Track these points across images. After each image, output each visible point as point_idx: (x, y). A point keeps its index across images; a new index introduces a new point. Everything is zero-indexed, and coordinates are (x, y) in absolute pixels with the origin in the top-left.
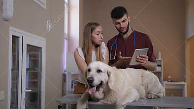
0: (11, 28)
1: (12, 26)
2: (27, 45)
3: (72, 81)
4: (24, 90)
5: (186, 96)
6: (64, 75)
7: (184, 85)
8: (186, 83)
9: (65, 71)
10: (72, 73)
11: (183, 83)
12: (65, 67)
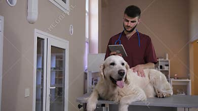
0: (36, 30)
1: (37, 29)
2: (52, 46)
3: (93, 79)
4: (49, 87)
5: (191, 94)
6: (86, 74)
7: (189, 82)
8: (190, 80)
9: (86, 70)
10: (93, 72)
11: (188, 80)
12: (87, 66)
